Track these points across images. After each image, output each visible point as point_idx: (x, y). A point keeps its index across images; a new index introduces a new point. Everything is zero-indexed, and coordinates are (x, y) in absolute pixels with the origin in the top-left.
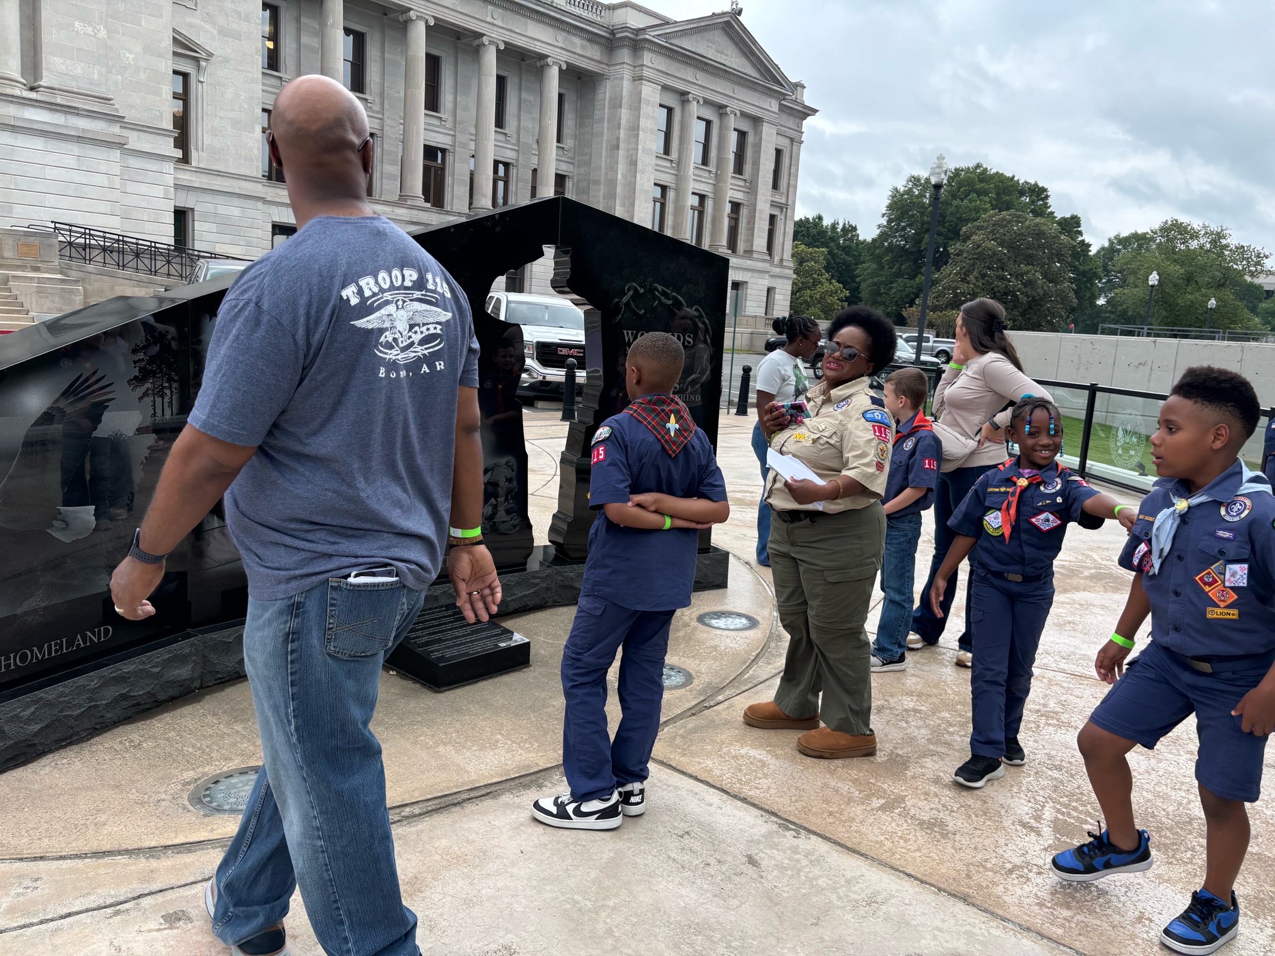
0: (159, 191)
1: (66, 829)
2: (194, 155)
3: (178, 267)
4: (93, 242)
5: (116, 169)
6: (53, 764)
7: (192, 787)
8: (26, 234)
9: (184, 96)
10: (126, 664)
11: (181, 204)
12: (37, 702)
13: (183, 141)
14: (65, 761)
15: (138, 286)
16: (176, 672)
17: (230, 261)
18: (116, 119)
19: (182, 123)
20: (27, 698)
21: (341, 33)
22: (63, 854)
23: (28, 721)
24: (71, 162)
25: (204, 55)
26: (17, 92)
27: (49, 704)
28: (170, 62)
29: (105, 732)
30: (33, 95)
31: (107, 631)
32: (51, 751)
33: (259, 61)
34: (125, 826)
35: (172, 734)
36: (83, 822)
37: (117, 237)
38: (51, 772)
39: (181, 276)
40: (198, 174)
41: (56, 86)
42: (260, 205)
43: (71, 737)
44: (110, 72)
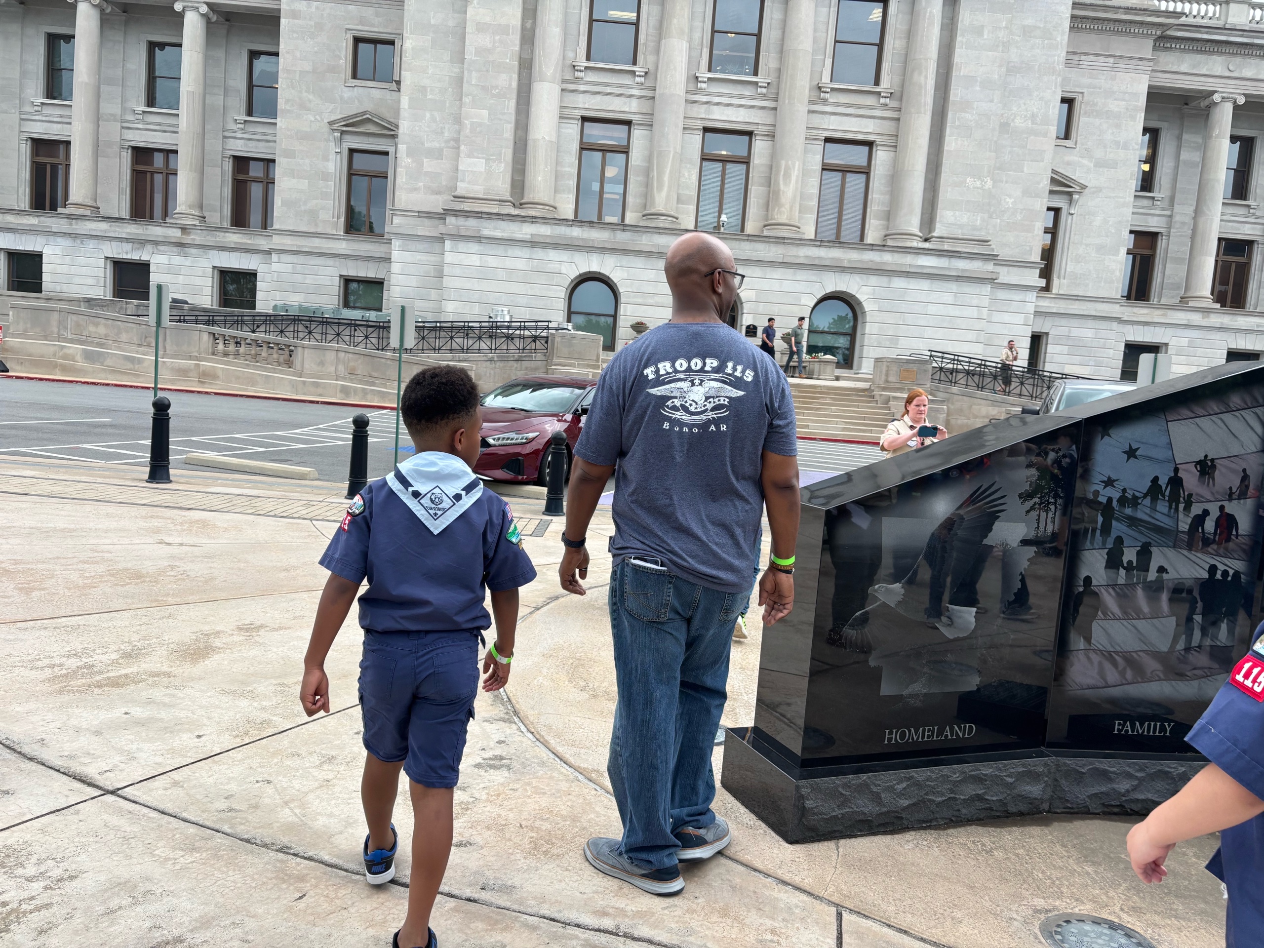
0: (1020, 319)
1: (926, 912)
2: (1056, 282)
3: (1030, 388)
4: (960, 367)
5: (986, 302)
6: (915, 842)
7: (1043, 917)
8: (908, 362)
9: (1053, 231)
10: (984, 766)
11: (1037, 329)
12: (909, 779)
13: (1046, 273)
14: (925, 843)
15: (993, 405)
16: (1028, 788)
17: (1081, 380)
18: (992, 258)
19: (1048, 254)
20: (903, 773)
21: (1227, 141)
22: (924, 936)
23: (901, 795)
24: (948, 298)
25: (1078, 189)
26: (915, 244)
27: (918, 784)
28: (1045, 200)
29: (960, 826)
30: (926, 245)
31: (971, 728)
32: (913, 829)
33: (1134, 183)
34: (980, 932)
35: (1021, 851)
36: (942, 911)
37: (979, 362)
38: (913, 849)
39: (1032, 396)
40: (1057, 301)
41: (945, 235)
42: (1115, 325)
43: (931, 821)
44: (991, 217)
